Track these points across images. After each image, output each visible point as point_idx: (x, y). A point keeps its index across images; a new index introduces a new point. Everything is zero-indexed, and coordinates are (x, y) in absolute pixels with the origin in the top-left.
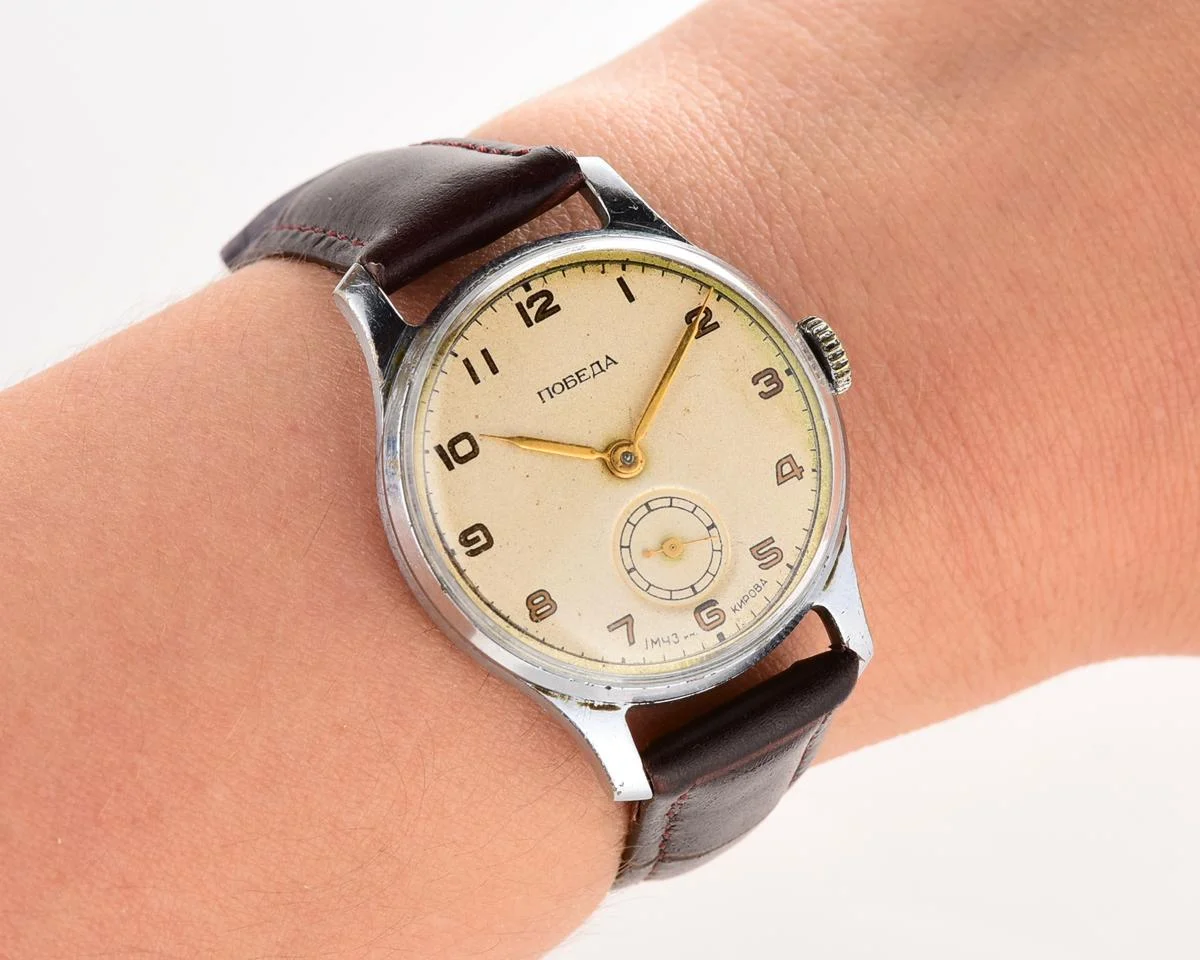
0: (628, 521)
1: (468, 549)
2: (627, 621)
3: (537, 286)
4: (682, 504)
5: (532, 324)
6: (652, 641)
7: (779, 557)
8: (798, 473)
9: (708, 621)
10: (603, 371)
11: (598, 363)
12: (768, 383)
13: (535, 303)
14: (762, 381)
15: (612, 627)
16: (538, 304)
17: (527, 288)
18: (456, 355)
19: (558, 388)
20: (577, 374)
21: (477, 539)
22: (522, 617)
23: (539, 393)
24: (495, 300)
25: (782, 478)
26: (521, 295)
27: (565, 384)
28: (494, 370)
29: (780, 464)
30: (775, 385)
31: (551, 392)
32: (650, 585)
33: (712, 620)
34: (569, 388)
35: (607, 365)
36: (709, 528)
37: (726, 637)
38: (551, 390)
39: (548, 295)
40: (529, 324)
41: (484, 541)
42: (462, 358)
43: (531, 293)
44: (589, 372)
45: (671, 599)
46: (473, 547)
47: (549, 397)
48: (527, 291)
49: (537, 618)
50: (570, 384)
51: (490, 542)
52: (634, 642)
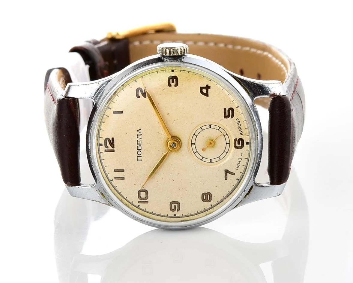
0: (194, 153)
1: (176, 210)
2: (227, 172)
3: (102, 141)
4: (198, 132)
5: (114, 150)
6: (237, 167)
7: (232, 109)
8: (208, 87)
9: (240, 145)
10: (141, 135)
12: (173, 82)
13: (108, 145)
14: (171, 83)
15: (226, 179)
16: (108, 144)
17: (101, 145)
18: (112, 180)
19: (139, 153)
20: (138, 144)
21: (175, 206)
22: (207, 205)
23: (138, 160)
24: (100, 157)
25: (207, 95)
26: (103, 148)
27: (139, 150)
28: (123, 171)
29: (202, 93)
30: (175, 80)
31: (139, 156)
32: (219, 157)
34: (141, 149)
35: (140, 132)
36: (210, 127)
37: (249, 142)
38: (138, 156)
39: (107, 139)
40: (113, 151)
41: (176, 205)
42: (114, 179)
43: (103, 144)
44: (139, 140)
45: (227, 153)
46: (177, 209)
47: (140, 157)
48: (102, 146)
49: (210, 200)
50: (140, 148)
51: (178, 203)
52: (234, 173)
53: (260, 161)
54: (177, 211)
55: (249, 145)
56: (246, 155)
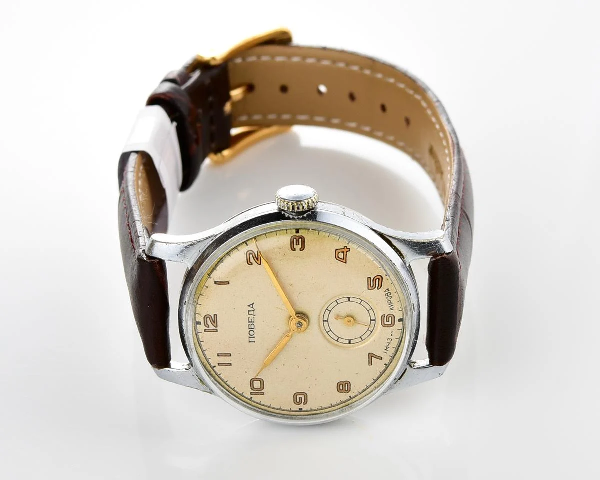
0: (327, 333)
2: (371, 356)
3: (200, 319)
4: (332, 306)
6: (386, 350)
7: (380, 278)
8: (346, 250)
9: (390, 323)
10: (254, 311)
11: (249, 311)
12: (298, 243)
13: (208, 324)
14: (295, 246)
15: (371, 363)
17: (199, 323)
18: (215, 367)
19: (252, 333)
20: (249, 322)
21: (301, 398)
22: (344, 397)
23: (250, 342)
24: (198, 339)
25: (344, 260)
26: (201, 328)
27: (251, 329)
28: (230, 355)
29: (337, 258)
30: (300, 240)
31: (251, 337)
32: (361, 337)
33: (390, 321)
34: (254, 329)
35: (252, 308)
36: (349, 300)
37: (402, 318)
39: (206, 318)
40: (216, 330)
41: (303, 397)
42: (217, 365)
43: (203, 323)
44: (252, 317)
45: (372, 332)
46: (303, 401)
47: (253, 339)
48: (201, 324)
49: (349, 391)
50: (253, 327)
51: (306, 395)
52: (382, 358)
53: (416, 342)
54: (304, 404)
55: (402, 323)
56: (398, 335)
